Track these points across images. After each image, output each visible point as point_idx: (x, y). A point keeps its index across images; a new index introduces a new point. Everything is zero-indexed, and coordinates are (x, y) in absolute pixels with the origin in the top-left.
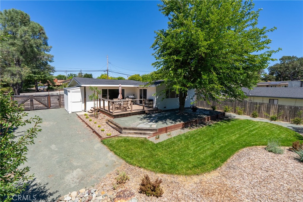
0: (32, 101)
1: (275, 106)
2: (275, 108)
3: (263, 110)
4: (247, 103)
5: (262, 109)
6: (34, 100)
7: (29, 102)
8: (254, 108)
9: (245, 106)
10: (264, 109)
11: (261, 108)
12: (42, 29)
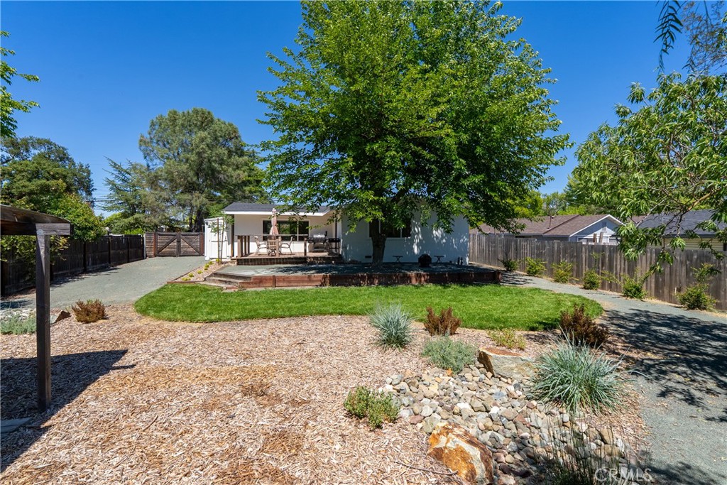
0: (179, 242)
1: (649, 254)
2: (649, 260)
3: (618, 267)
4: (584, 249)
5: (616, 265)
6: (182, 240)
7: (175, 243)
8: (599, 264)
9: (578, 257)
10: (623, 266)
11: (615, 263)
12: (235, 132)
